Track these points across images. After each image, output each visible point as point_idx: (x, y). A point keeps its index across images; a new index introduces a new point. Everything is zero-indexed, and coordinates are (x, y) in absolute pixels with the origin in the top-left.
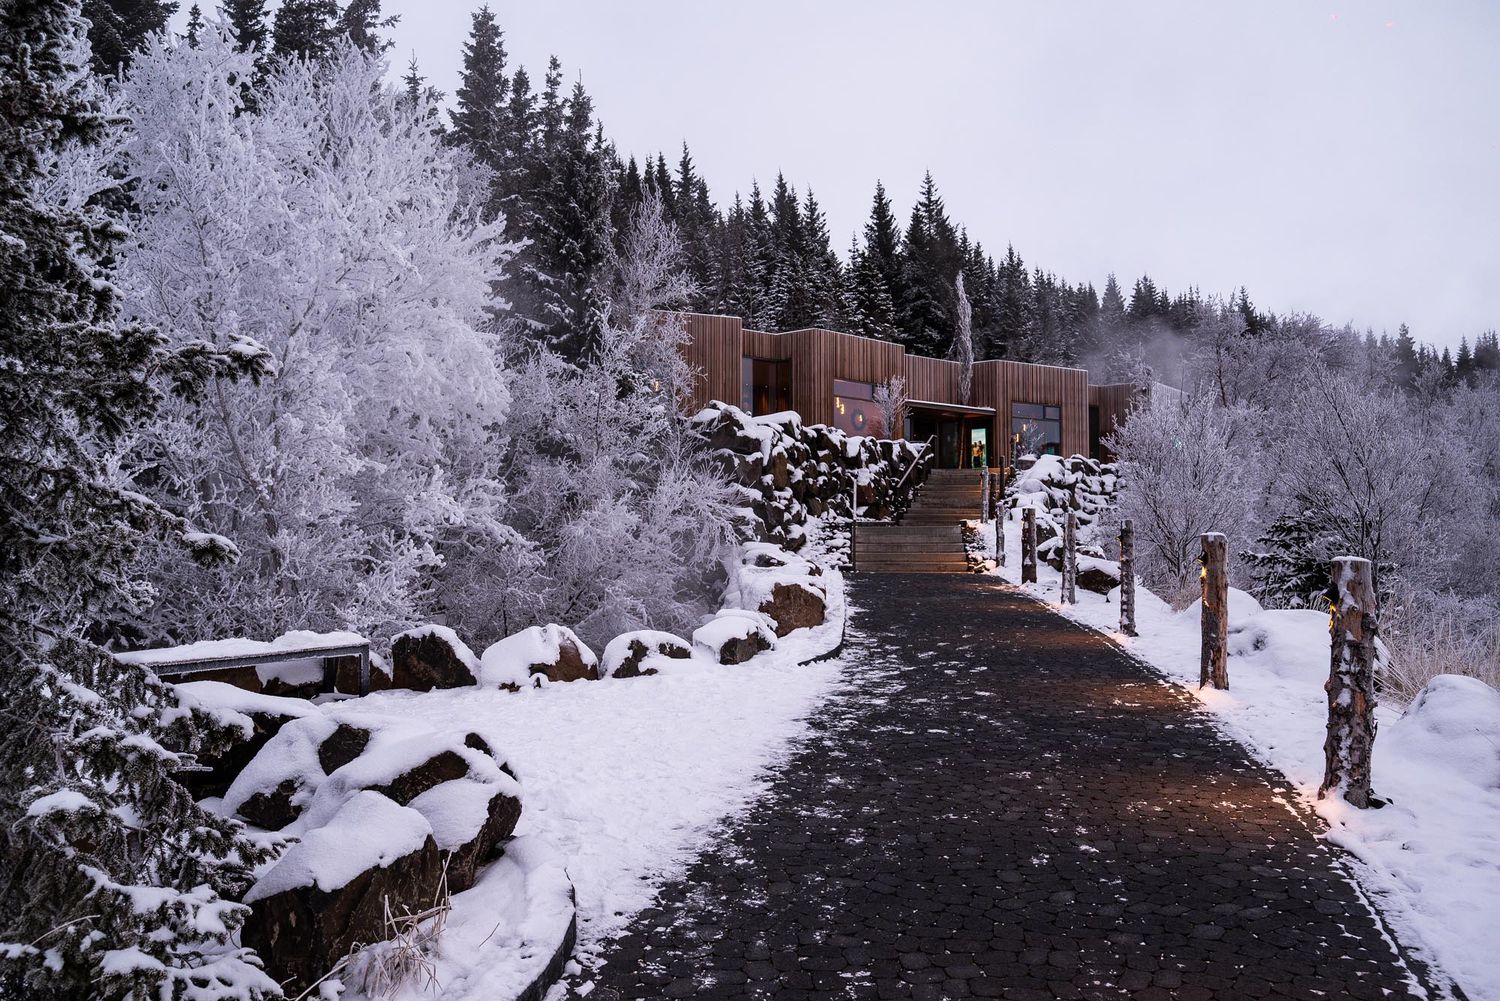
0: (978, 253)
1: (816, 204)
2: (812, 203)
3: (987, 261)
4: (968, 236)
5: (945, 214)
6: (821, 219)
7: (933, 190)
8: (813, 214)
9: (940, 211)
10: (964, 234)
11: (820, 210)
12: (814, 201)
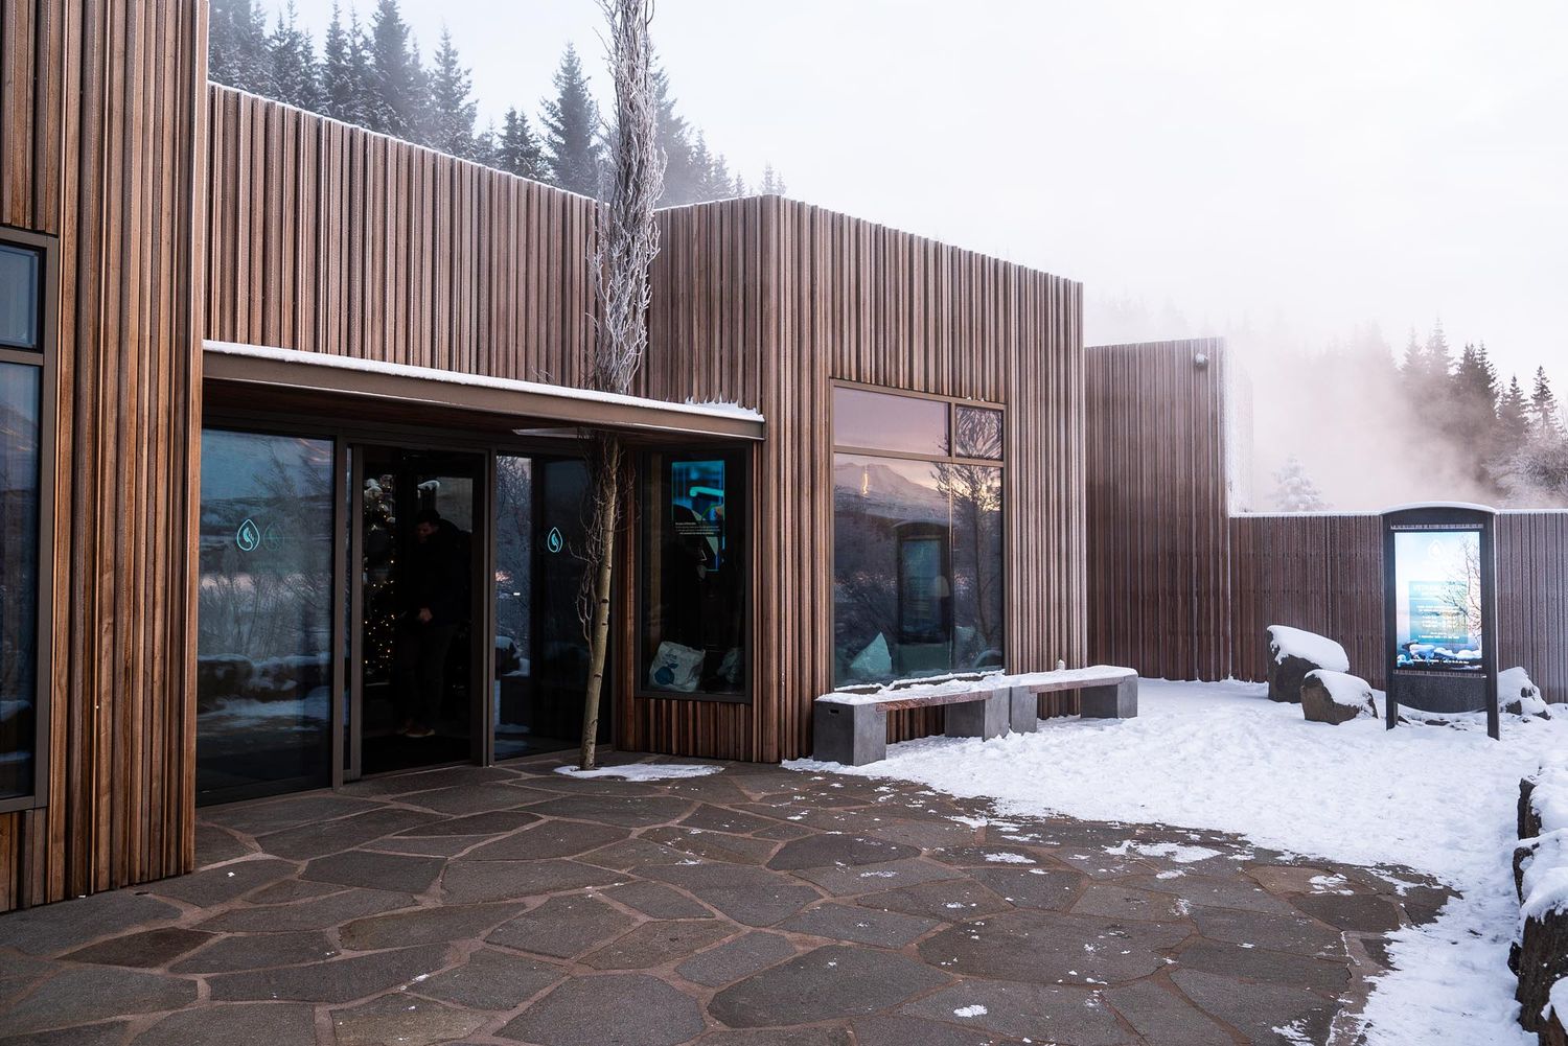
0: (721, 171)
1: (455, 54)
2: (447, 50)
3: (734, 183)
4: (706, 144)
5: (668, 97)
6: (464, 81)
7: (652, 58)
8: (448, 70)
9: (662, 92)
10: (701, 141)
11: (462, 63)
12: (452, 48)
